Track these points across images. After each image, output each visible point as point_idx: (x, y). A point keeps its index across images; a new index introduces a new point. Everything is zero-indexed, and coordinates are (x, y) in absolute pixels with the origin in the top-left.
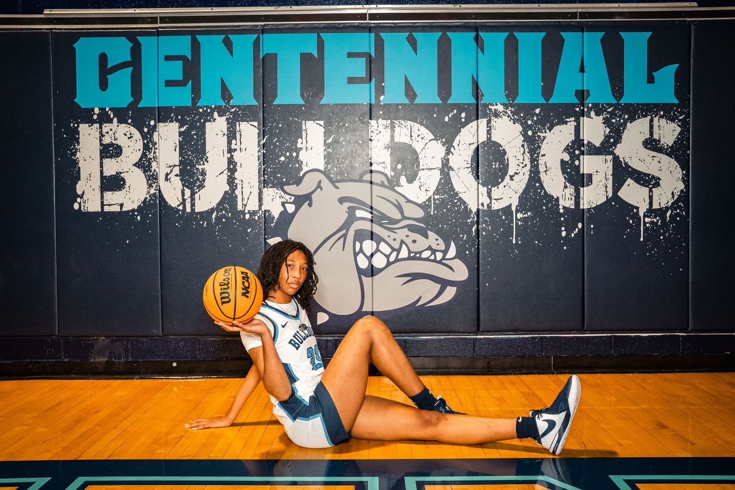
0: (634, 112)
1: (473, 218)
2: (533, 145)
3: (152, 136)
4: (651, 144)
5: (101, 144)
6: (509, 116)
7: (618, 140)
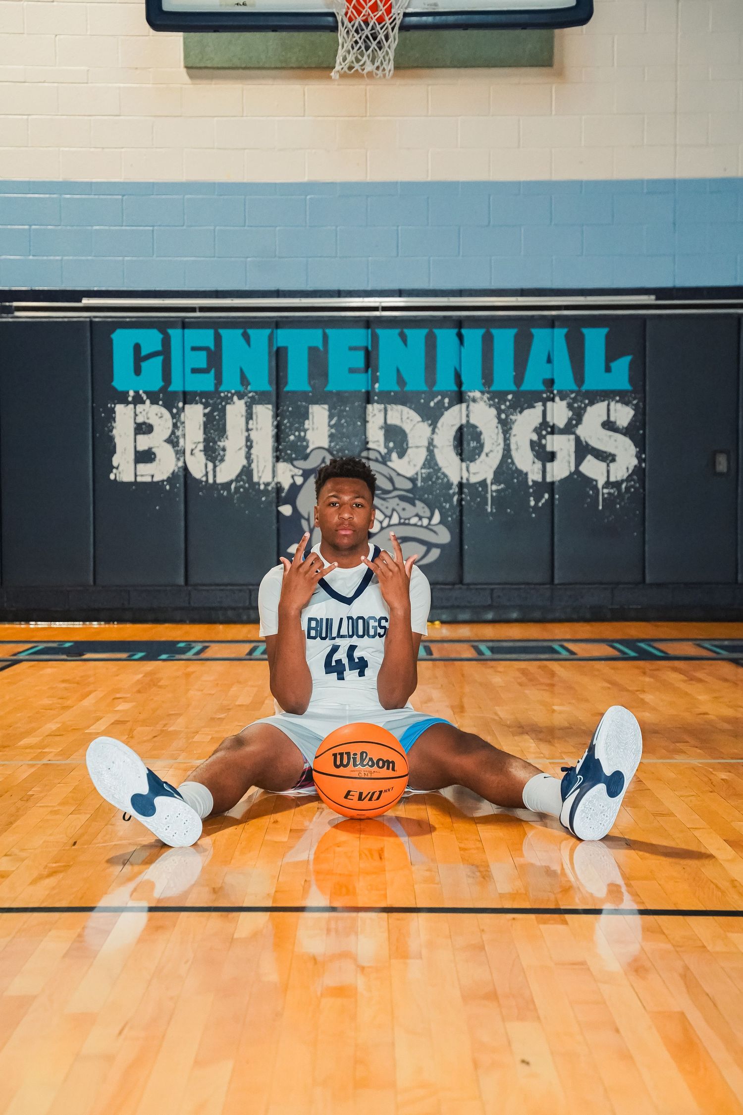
0: (594, 397)
1: (455, 489)
2: (506, 426)
3: (180, 416)
4: (608, 425)
5: (135, 423)
6: (485, 402)
7: (579, 420)
